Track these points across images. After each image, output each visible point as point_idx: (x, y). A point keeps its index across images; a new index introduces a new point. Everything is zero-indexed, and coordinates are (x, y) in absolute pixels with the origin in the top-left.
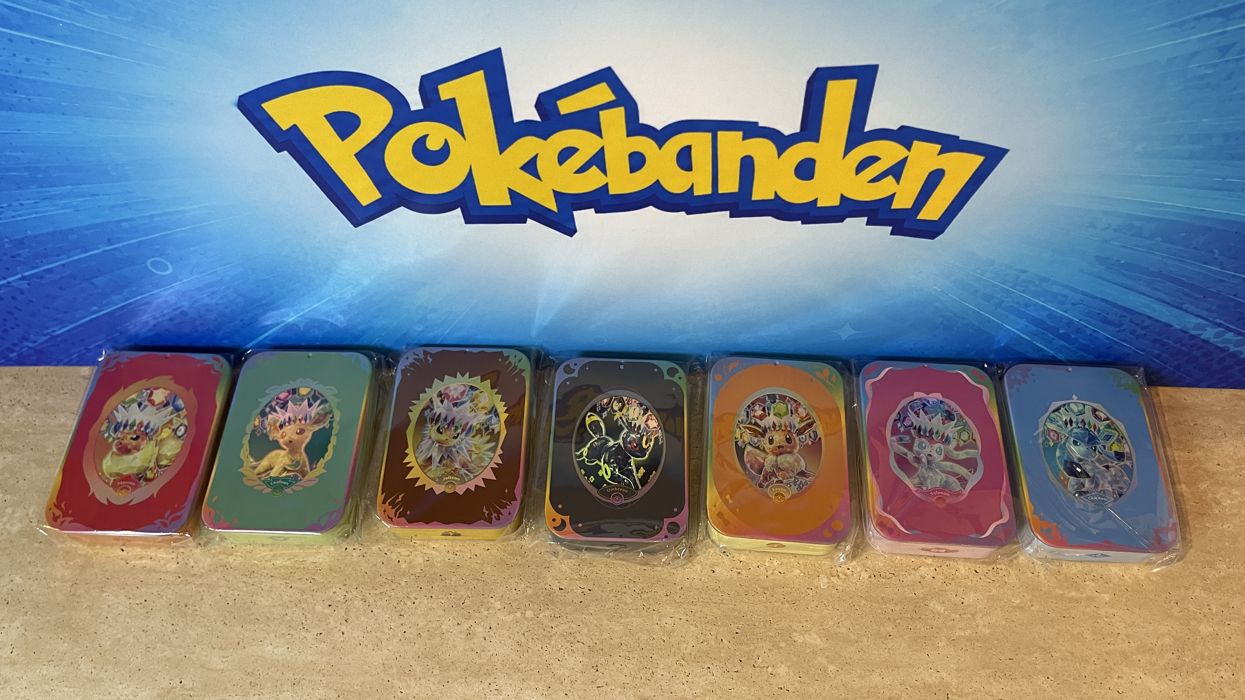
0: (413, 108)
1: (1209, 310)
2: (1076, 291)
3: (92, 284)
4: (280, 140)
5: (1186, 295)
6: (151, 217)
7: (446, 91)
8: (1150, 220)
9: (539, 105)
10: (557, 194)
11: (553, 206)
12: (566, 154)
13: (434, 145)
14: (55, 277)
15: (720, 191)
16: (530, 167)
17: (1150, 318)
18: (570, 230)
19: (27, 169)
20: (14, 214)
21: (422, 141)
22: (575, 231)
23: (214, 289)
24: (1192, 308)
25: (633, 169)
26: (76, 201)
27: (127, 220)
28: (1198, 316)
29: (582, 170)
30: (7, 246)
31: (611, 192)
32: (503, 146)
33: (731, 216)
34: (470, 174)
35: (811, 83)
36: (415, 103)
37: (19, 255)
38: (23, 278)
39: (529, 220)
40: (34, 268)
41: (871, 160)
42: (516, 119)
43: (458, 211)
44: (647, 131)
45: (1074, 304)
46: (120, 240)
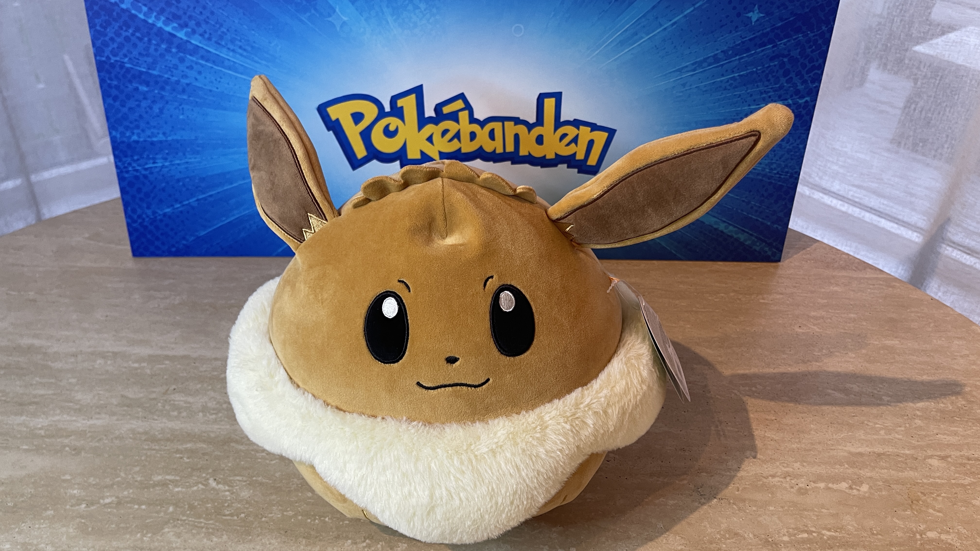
0: (386, 111)
4: (330, 125)
7: (400, 103)
9: (435, 110)
10: (439, 152)
13: (392, 128)
15: (507, 151)
16: (430, 139)
21: (386, 128)
25: (471, 140)
29: (450, 141)
32: (420, 127)
33: (511, 164)
34: (405, 144)
35: (538, 99)
36: (387, 108)
41: (564, 136)
42: (426, 116)
43: (398, 162)
44: (477, 121)
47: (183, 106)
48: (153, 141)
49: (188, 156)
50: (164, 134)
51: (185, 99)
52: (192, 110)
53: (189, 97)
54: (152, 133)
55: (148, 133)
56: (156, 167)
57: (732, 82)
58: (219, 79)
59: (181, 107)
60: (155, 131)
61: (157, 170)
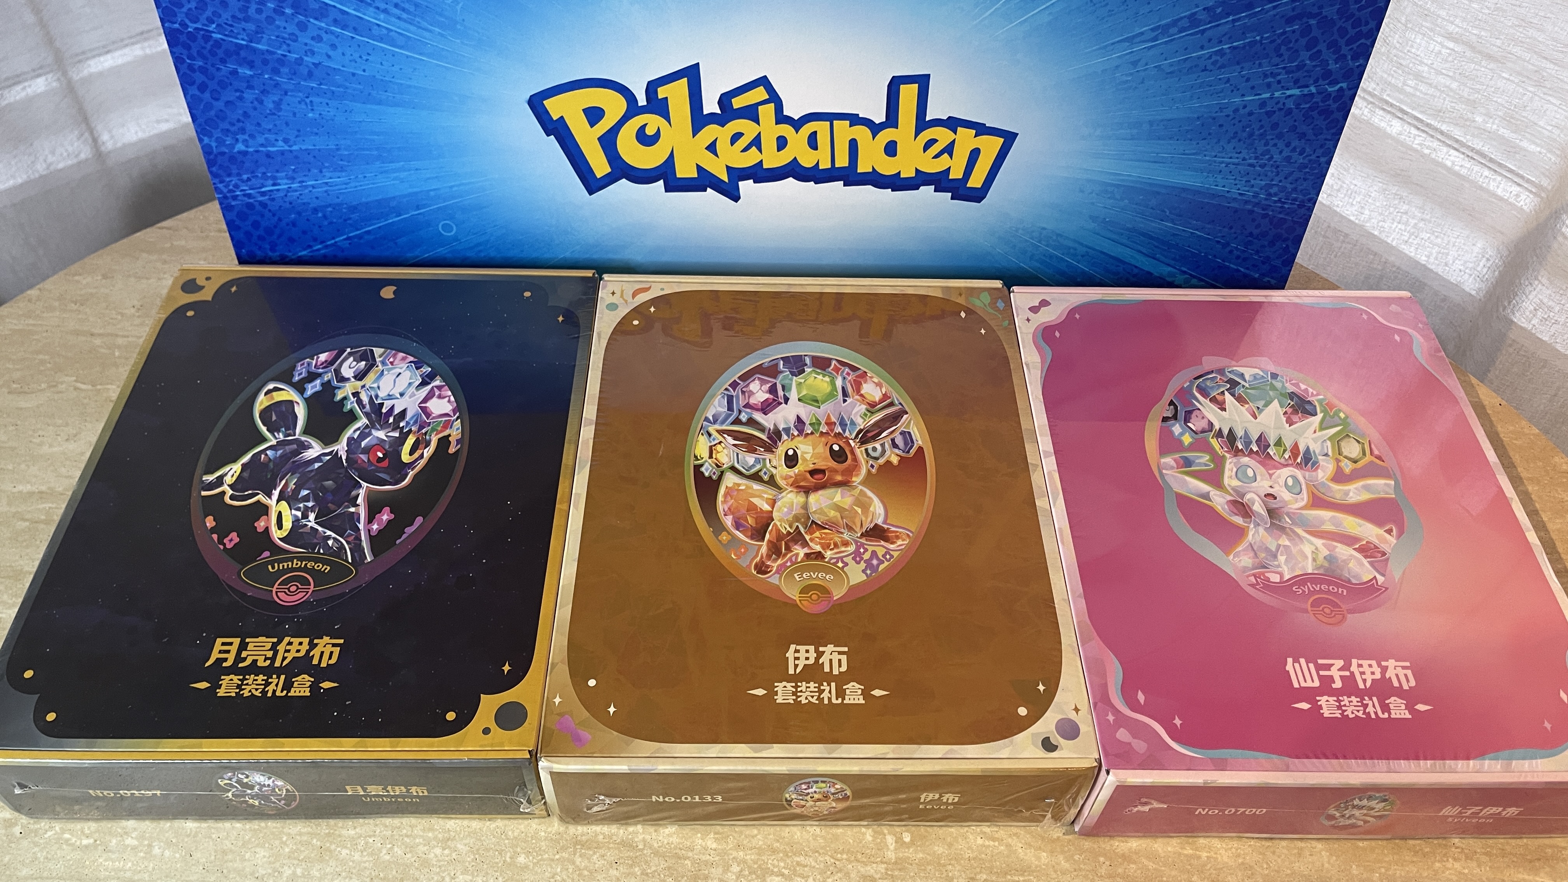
0: (640, 104)
1: (1174, 259)
2: (1082, 244)
3: (396, 243)
4: (550, 127)
5: (1156, 247)
6: (451, 187)
7: (662, 92)
8: (1118, 186)
9: (720, 102)
10: (728, 168)
11: (725, 178)
12: (736, 137)
13: (650, 131)
14: (371, 237)
15: (837, 166)
16: (712, 148)
17: (1136, 267)
18: (736, 198)
19: (377, 149)
20: (357, 184)
21: (641, 131)
22: (739, 198)
23: (481, 248)
24: (1162, 258)
25: (779, 149)
26: (403, 175)
27: (435, 190)
28: (1169, 265)
29: (745, 150)
30: (344, 210)
31: (765, 167)
32: (696, 130)
33: (845, 185)
34: (672, 154)
35: (889, 86)
36: (642, 101)
37: (350, 219)
38: (348, 238)
39: (708, 189)
40: (358, 230)
41: (931, 143)
42: (705, 112)
43: (661, 182)
44: (788, 120)
45: (1083, 256)
46: (425, 206)
47: (310, 99)
48: (269, 151)
49: (328, 174)
50: (286, 141)
51: (312, 88)
52: (327, 104)
53: (321, 84)
54: (266, 139)
55: (261, 140)
56: (278, 190)
57: (1218, 58)
58: (364, 58)
59: (308, 101)
60: (272, 137)
61: (282, 194)
